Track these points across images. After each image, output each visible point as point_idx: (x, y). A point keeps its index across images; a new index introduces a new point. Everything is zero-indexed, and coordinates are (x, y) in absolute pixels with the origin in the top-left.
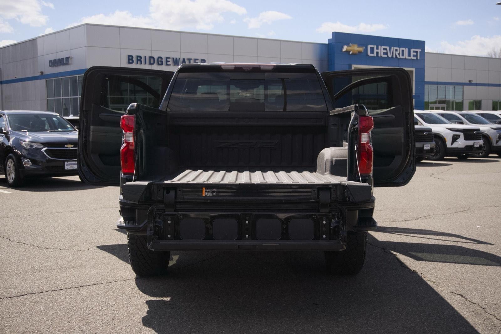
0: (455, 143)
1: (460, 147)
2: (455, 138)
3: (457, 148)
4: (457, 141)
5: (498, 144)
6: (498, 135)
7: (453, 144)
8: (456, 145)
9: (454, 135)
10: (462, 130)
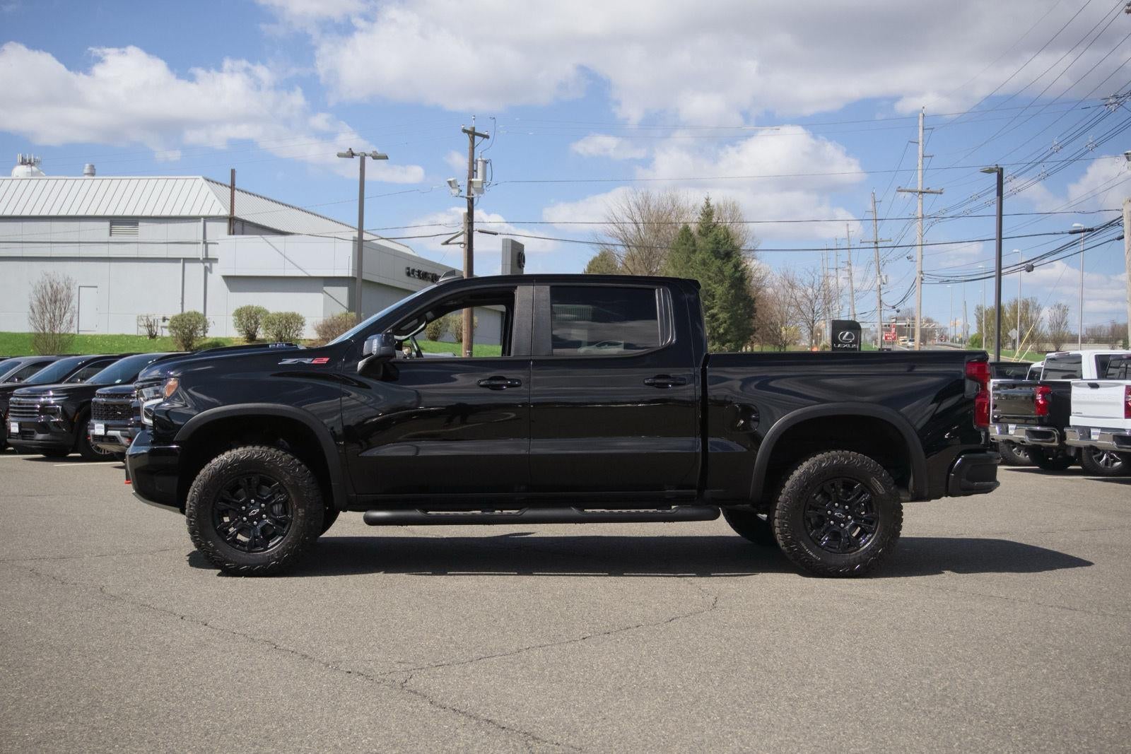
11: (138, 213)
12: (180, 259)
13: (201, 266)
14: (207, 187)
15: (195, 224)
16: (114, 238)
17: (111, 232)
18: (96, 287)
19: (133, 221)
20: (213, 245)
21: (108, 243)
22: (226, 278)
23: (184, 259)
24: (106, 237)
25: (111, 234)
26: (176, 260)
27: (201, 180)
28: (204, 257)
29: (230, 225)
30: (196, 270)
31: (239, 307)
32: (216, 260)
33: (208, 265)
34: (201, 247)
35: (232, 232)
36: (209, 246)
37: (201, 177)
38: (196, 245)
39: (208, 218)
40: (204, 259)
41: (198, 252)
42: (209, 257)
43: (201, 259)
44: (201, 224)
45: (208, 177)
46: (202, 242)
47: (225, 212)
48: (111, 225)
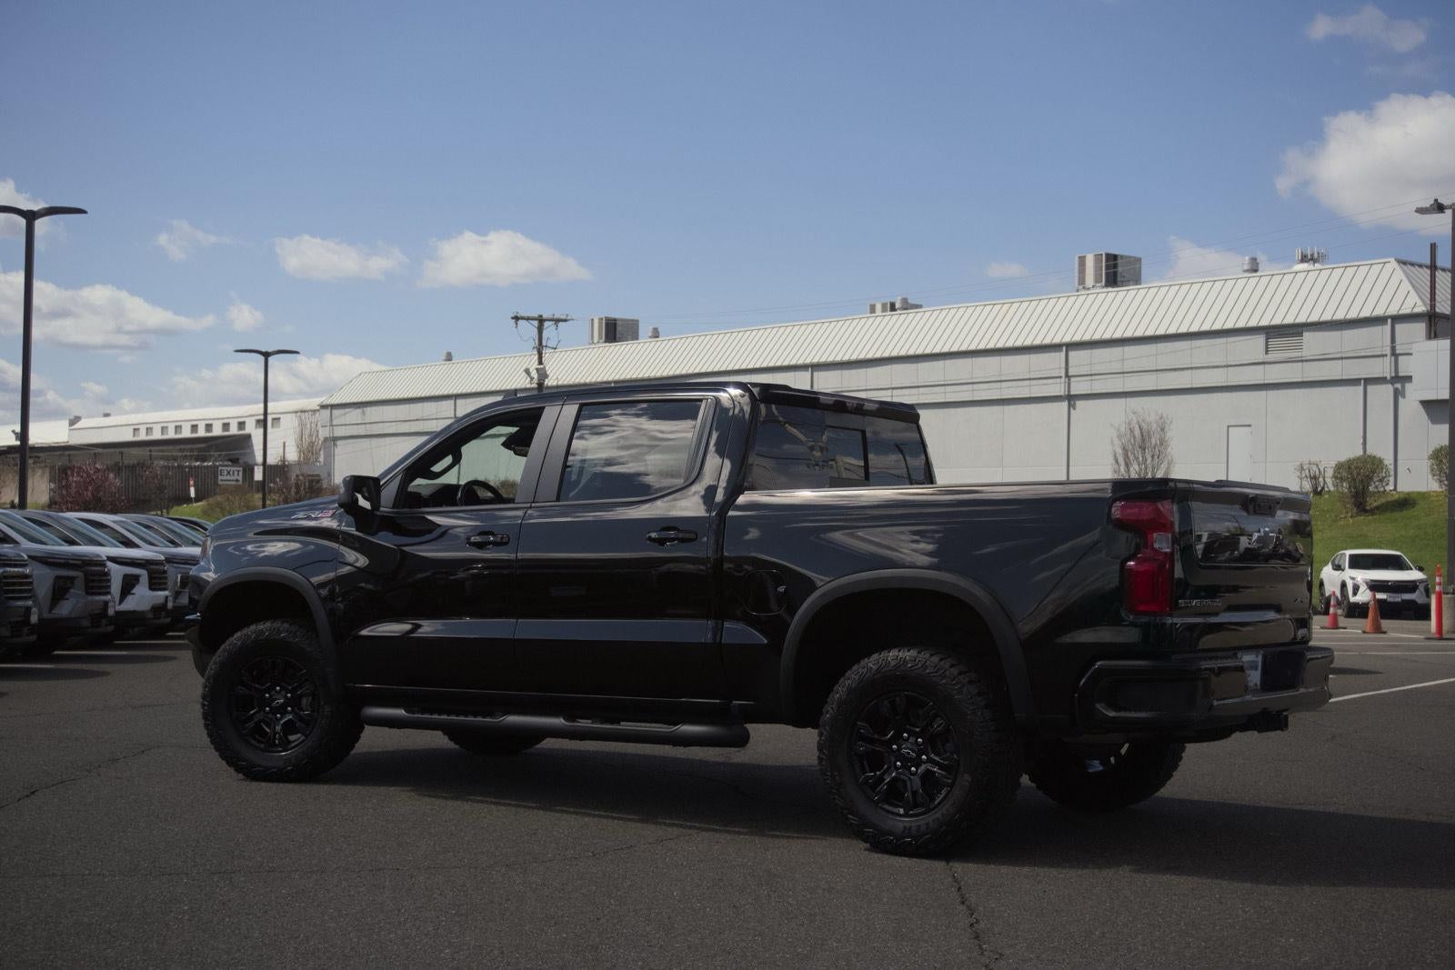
0: (130, 598)
1: (139, 608)
2: (129, 584)
3: (135, 611)
4: (133, 594)
5: (177, 601)
6: (179, 576)
7: (126, 600)
8: (130, 604)
9: (126, 577)
10: (143, 562)
11: (1302, 319)
12: (1359, 380)
13: (1388, 390)
14: (1399, 274)
15: (1380, 328)
16: (1271, 357)
17: (1267, 348)
18: (1249, 426)
19: (1294, 330)
20: (1404, 357)
21: (1264, 363)
22: (1426, 404)
23: (1366, 380)
24: (1261, 357)
25: (1267, 352)
26: (1353, 382)
27: (1394, 264)
28: (1393, 375)
29: (1430, 325)
30: (1383, 394)
31: (1438, 447)
32: (1409, 379)
33: (1398, 386)
34: (1388, 361)
35: (1433, 335)
36: (1401, 359)
37: (1392, 260)
38: (1381, 359)
39: (1398, 319)
40: (1392, 378)
41: (1383, 368)
42: (1401, 374)
43: (1388, 378)
44: (1388, 328)
45: (1404, 259)
46: (1389, 354)
47: (1421, 308)
48: (1267, 339)
